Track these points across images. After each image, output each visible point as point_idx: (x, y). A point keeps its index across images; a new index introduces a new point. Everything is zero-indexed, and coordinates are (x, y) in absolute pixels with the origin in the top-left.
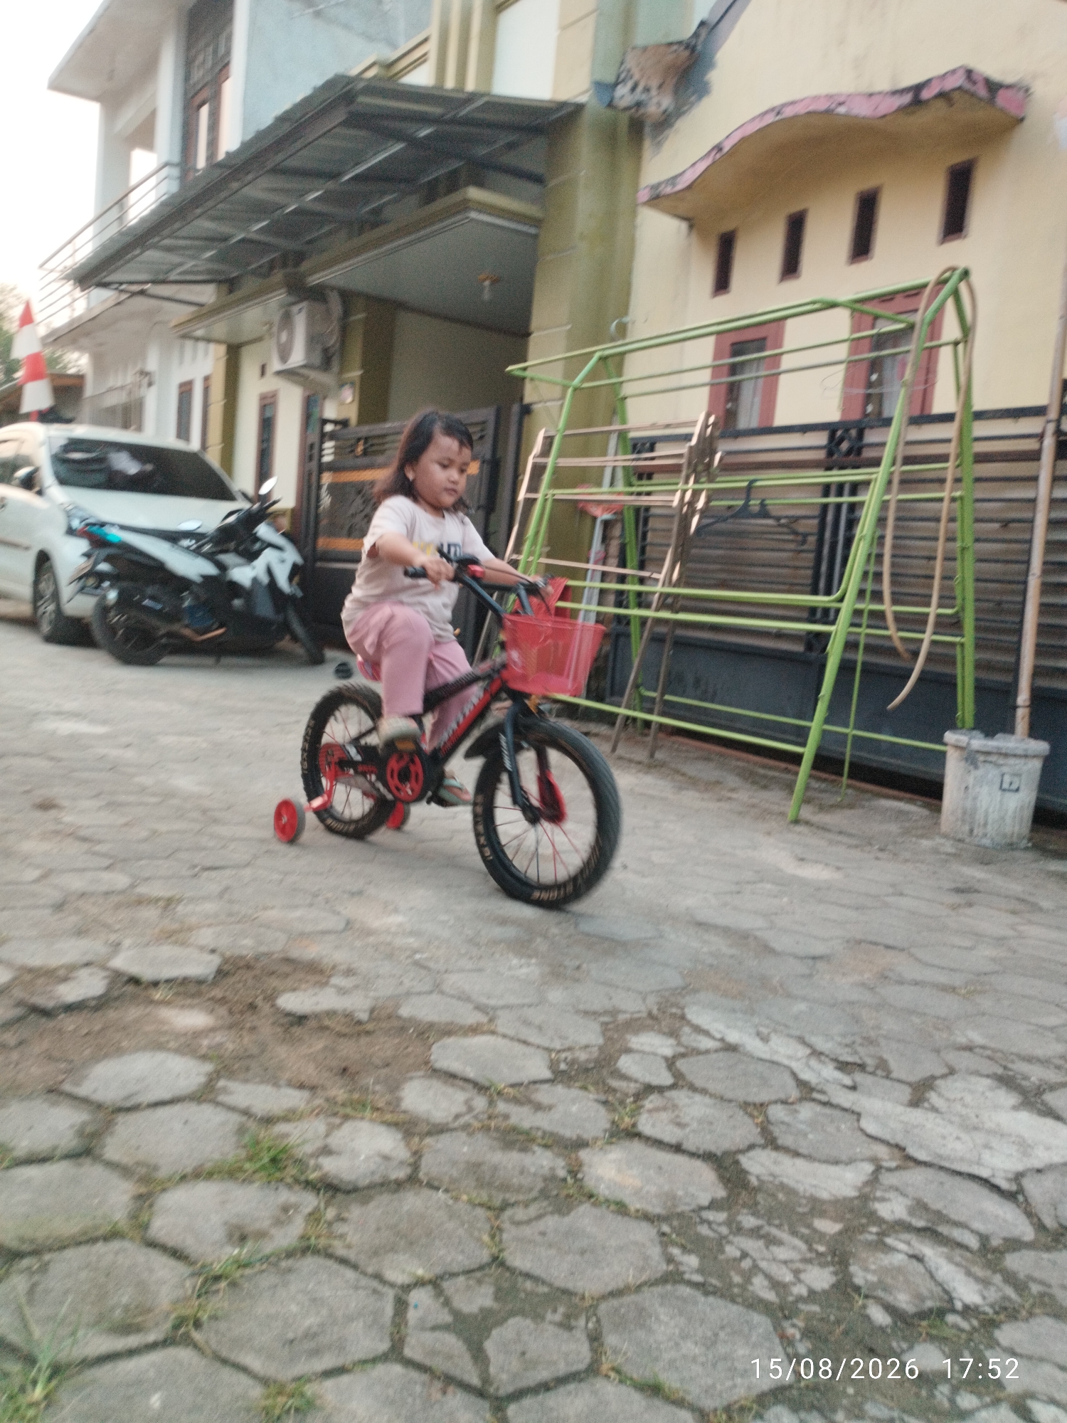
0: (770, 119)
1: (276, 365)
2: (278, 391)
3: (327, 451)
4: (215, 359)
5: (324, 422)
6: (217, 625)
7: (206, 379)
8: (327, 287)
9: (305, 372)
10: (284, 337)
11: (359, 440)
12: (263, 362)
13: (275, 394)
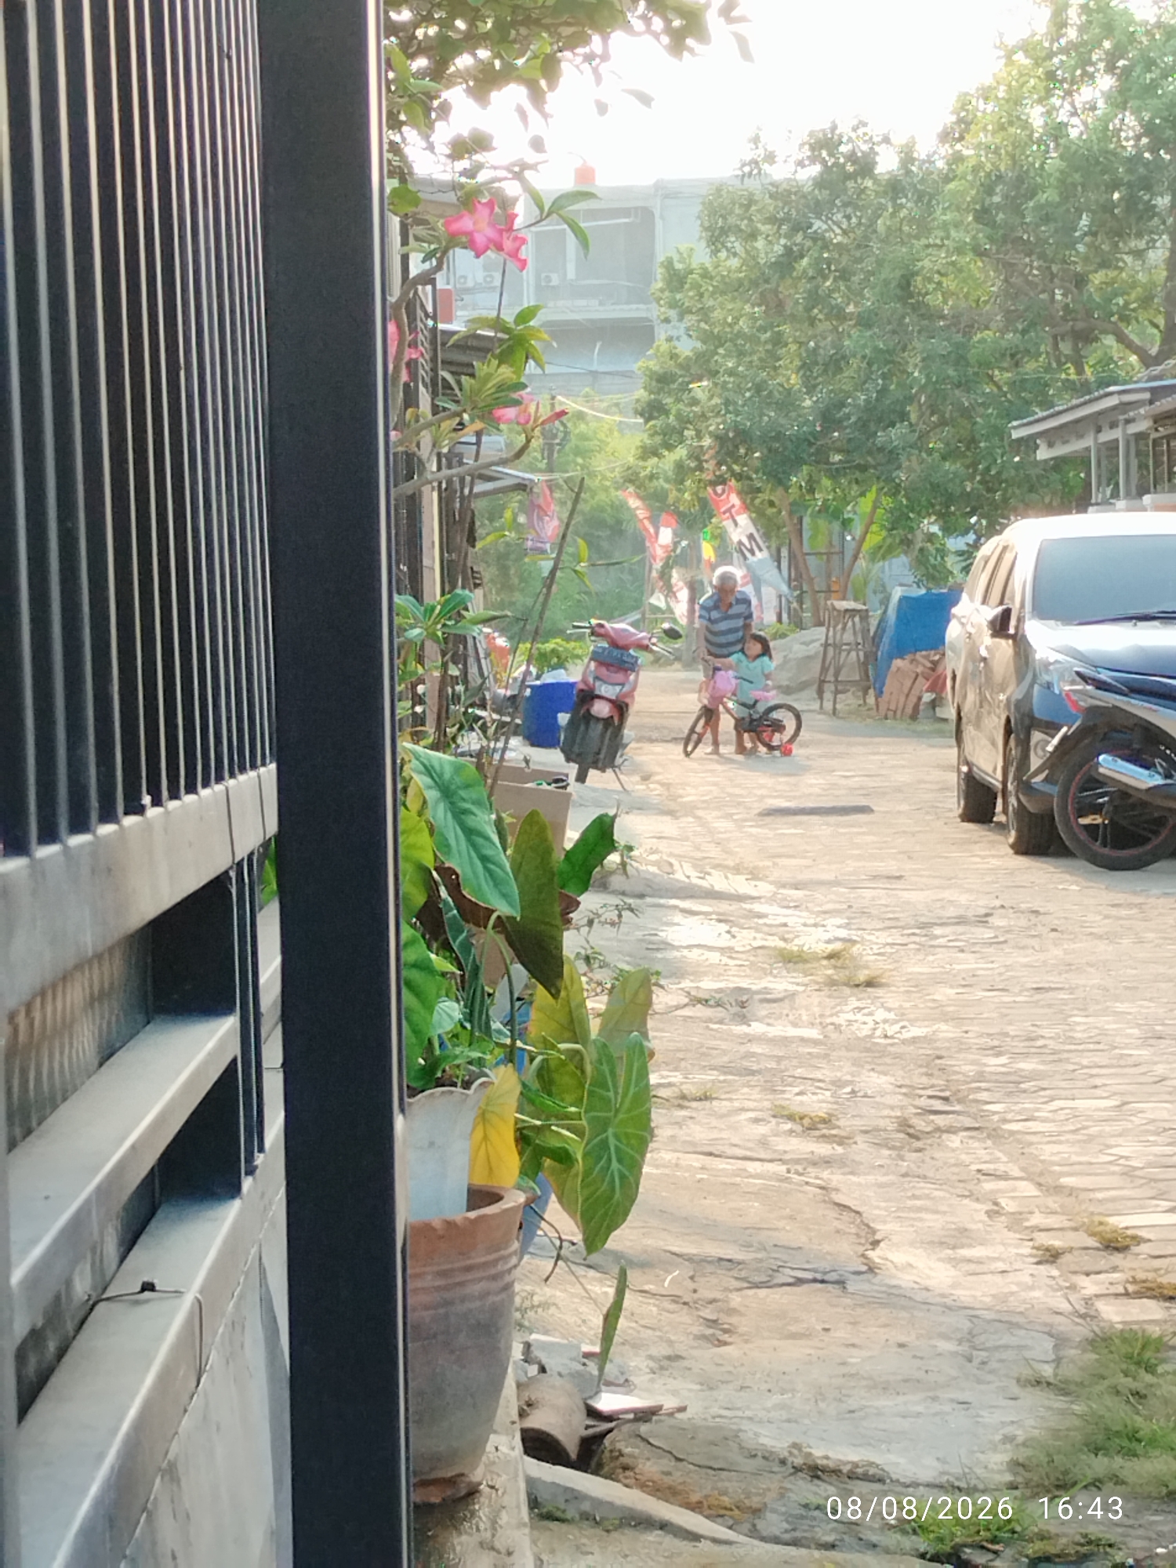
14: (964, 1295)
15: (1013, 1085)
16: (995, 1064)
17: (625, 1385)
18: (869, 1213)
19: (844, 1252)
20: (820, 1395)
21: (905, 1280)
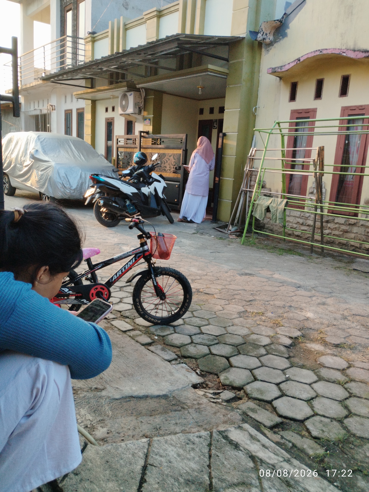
0: (318, 53)
1: (120, 112)
2: (114, 118)
3: (142, 142)
4: (86, 105)
5: (141, 132)
6: (137, 212)
7: (77, 109)
8: (142, 88)
9: (133, 115)
10: (124, 103)
11: (158, 139)
12: (107, 106)
13: (113, 119)
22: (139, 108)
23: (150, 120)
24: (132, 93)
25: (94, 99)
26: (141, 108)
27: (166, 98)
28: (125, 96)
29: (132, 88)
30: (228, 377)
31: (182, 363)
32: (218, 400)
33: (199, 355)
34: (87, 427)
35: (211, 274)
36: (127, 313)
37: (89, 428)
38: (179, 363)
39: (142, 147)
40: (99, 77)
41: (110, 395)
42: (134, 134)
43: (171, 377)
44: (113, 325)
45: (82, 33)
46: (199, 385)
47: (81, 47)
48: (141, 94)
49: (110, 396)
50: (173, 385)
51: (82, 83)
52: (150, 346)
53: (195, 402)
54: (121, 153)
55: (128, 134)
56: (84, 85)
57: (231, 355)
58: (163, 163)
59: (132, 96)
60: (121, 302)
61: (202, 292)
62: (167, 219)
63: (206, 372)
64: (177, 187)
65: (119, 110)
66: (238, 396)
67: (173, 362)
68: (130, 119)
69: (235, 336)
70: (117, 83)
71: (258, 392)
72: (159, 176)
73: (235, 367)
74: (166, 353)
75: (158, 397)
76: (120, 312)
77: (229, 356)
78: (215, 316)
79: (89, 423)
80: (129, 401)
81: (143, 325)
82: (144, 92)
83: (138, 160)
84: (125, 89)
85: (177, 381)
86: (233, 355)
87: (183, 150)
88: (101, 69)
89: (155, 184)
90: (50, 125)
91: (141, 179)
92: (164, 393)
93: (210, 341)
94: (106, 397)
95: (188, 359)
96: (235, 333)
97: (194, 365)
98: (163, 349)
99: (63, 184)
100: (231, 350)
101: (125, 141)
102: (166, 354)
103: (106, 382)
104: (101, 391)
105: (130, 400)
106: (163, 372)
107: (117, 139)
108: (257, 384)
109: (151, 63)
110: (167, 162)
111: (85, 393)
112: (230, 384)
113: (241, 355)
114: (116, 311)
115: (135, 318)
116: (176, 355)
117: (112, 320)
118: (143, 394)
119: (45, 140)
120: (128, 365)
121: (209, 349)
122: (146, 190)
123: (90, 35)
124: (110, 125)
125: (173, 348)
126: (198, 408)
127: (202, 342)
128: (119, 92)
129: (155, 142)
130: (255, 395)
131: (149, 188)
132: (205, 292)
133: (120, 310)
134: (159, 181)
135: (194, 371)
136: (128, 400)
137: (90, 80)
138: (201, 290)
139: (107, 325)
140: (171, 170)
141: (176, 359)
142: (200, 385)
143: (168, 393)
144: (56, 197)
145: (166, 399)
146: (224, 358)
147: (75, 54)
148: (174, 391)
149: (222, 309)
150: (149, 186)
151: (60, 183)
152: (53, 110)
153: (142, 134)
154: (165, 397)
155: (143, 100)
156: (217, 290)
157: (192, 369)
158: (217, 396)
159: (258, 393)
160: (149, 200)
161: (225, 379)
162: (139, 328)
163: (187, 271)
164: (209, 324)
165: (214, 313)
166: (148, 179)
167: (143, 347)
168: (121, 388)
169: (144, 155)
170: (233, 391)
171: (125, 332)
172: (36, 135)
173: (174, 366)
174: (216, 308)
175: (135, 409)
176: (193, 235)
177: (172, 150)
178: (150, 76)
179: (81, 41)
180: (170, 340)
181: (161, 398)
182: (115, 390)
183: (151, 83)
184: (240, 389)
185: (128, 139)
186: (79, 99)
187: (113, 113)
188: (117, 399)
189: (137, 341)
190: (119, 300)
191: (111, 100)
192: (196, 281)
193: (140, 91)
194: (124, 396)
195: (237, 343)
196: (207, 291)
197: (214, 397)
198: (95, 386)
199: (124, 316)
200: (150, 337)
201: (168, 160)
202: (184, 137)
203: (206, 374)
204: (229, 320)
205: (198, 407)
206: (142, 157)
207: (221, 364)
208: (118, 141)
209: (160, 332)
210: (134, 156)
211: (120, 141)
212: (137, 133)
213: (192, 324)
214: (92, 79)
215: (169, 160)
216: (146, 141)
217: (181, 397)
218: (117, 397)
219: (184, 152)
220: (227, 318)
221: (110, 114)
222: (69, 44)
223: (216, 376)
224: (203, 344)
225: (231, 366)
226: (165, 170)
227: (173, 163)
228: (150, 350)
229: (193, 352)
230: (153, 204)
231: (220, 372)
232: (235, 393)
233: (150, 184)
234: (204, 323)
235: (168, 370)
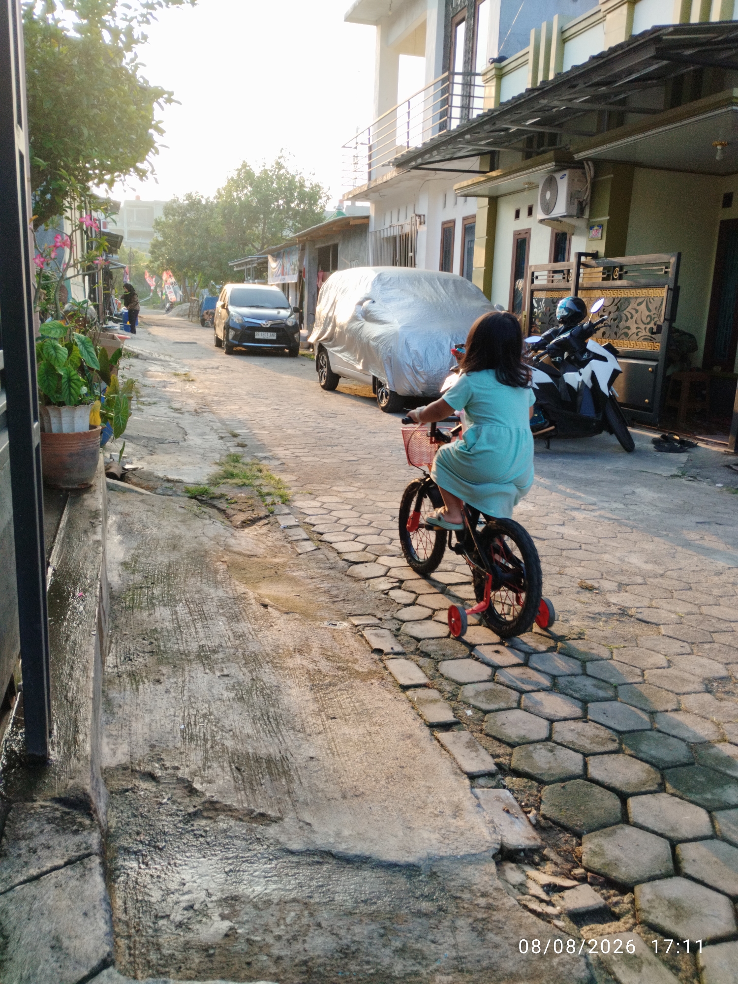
2: (530, 229)
3: (581, 275)
4: (478, 208)
5: (580, 255)
6: (548, 423)
7: (464, 219)
8: (587, 159)
9: (564, 220)
10: (548, 195)
11: (615, 267)
12: (517, 207)
13: (528, 232)
14: (203, 446)
15: (219, 403)
16: (216, 398)
17: (132, 463)
18: (186, 429)
19: (179, 437)
20: (172, 465)
21: (191, 443)
22: (580, 203)
23: (601, 226)
24: (566, 172)
25: (494, 194)
26: (584, 203)
27: (640, 176)
28: (550, 183)
29: (565, 162)
30: (605, 848)
31: (504, 787)
32: (550, 910)
33: (552, 775)
34: (192, 907)
35: (675, 574)
36: (432, 645)
37: (196, 911)
38: (496, 787)
39: (580, 286)
40: (504, 147)
41: (283, 838)
42: (568, 260)
43: (454, 821)
44: (387, 669)
45: (482, 63)
46: (522, 854)
47: (478, 91)
48: (584, 174)
49: (281, 840)
50: (447, 841)
51: (474, 163)
52: (447, 730)
53: (482, 901)
54: (539, 301)
55: (556, 260)
56: (477, 169)
57: (637, 790)
58: (624, 318)
59: (565, 180)
60: (429, 618)
61: (631, 616)
62: (618, 442)
63: (554, 822)
64: (652, 372)
65: (539, 214)
66: (613, 909)
67: (482, 781)
68: (561, 229)
69: (672, 740)
70: (538, 154)
71: (669, 908)
72: (604, 347)
73: (636, 825)
74: (473, 754)
75: (392, 866)
76: (418, 640)
77: (630, 791)
78: (640, 679)
79: (202, 900)
80: (318, 863)
81: (454, 677)
82: (592, 168)
83: (566, 314)
84: (551, 165)
85: (462, 834)
86: (643, 790)
87: (669, 289)
88: (507, 130)
89: (594, 364)
90: (415, 252)
91: (566, 354)
92: (411, 859)
93: (597, 743)
94: (272, 841)
95: (521, 779)
96: (674, 732)
97: (532, 799)
98: (471, 745)
99: (414, 367)
100: (643, 776)
101: (549, 277)
102: (472, 759)
103: (295, 802)
104: (267, 825)
105: (321, 860)
106: (441, 802)
107: (533, 273)
108: (676, 887)
109: (610, 104)
110: (632, 317)
111: (232, 823)
112: (603, 871)
113: (664, 795)
114: (411, 637)
115: (444, 660)
116: (496, 764)
117: (391, 656)
118: (359, 853)
119: (391, 283)
120: (367, 771)
121: (585, 765)
122: (572, 378)
123: (493, 65)
124: (521, 245)
125: (498, 743)
126: (483, 919)
127: (576, 741)
128: (539, 174)
129: (609, 272)
130: (660, 917)
131: (581, 374)
132: (640, 616)
133: (421, 636)
134: (604, 359)
135: (526, 813)
136: (317, 859)
137: (488, 157)
138: (632, 612)
139: (374, 668)
140: (640, 334)
141: (490, 775)
142: (525, 855)
143: (421, 863)
144: (399, 393)
145: (411, 876)
146: (615, 796)
147: (466, 107)
148: (442, 858)
149: (665, 664)
150: (582, 370)
151: (408, 365)
152: (421, 223)
153: (583, 259)
154: (410, 870)
155: (589, 185)
156: (673, 616)
157: (522, 807)
158: (555, 897)
159: (668, 913)
160: (579, 398)
161: (595, 853)
162: (441, 684)
163: (617, 562)
164: (614, 699)
165: (638, 671)
166: (578, 355)
167: (427, 731)
168: (316, 827)
169: (578, 302)
170: (604, 891)
171: (405, 688)
172: (376, 272)
173: (478, 791)
174: (649, 660)
175: (322, 886)
176: (670, 480)
177: (645, 291)
178: (608, 129)
179: (478, 80)
180: (499, 723)
181: (400, 871)
182: (300, 828)
183: (604, 147)
184: (625, 888)
185: (555, 272)
186: (469, 198)
187: (531, 219)
188: (292, 853)
189: (420, 716)
190: (428, 612)
191: (525, 193)
192: (628, 588)
193: (584, 168)
194: (311, 848)
195: (667, 759)
196: (646, 614)
197: (544, 896)
198: (261, 810)
199: (422, 652)
200: (454, 710)
201: (633, 312)
202: (673, 260)
203: (551, 827)
204: (672, 696)
205: (484, 916)
206: (575, 308)
207: (601, 808)
208: (533, 277)
209: (484, 700)
210: (559, 305)
211: (537, 277)
212: (573, 259)
213: (571, 692)
214: (492, 153)
215: (637, 311)
216: (590, 273)
217: (453, 880)
218: (295, 846)
219: (671, 293)
220: (670, 688)
221: (524, 222)
222: (458, 89)
223: (574, 841)
224: (576, 747)
225: (625, 819)
226: (626, 334)
227: (644, 319)
228: (439, 742)
229: (539, 764)
230: (587, 409)
231: (590, 831)
232: (606, 899)
233: (584, 364)
234: (602, 694)
235: (456, 799)
